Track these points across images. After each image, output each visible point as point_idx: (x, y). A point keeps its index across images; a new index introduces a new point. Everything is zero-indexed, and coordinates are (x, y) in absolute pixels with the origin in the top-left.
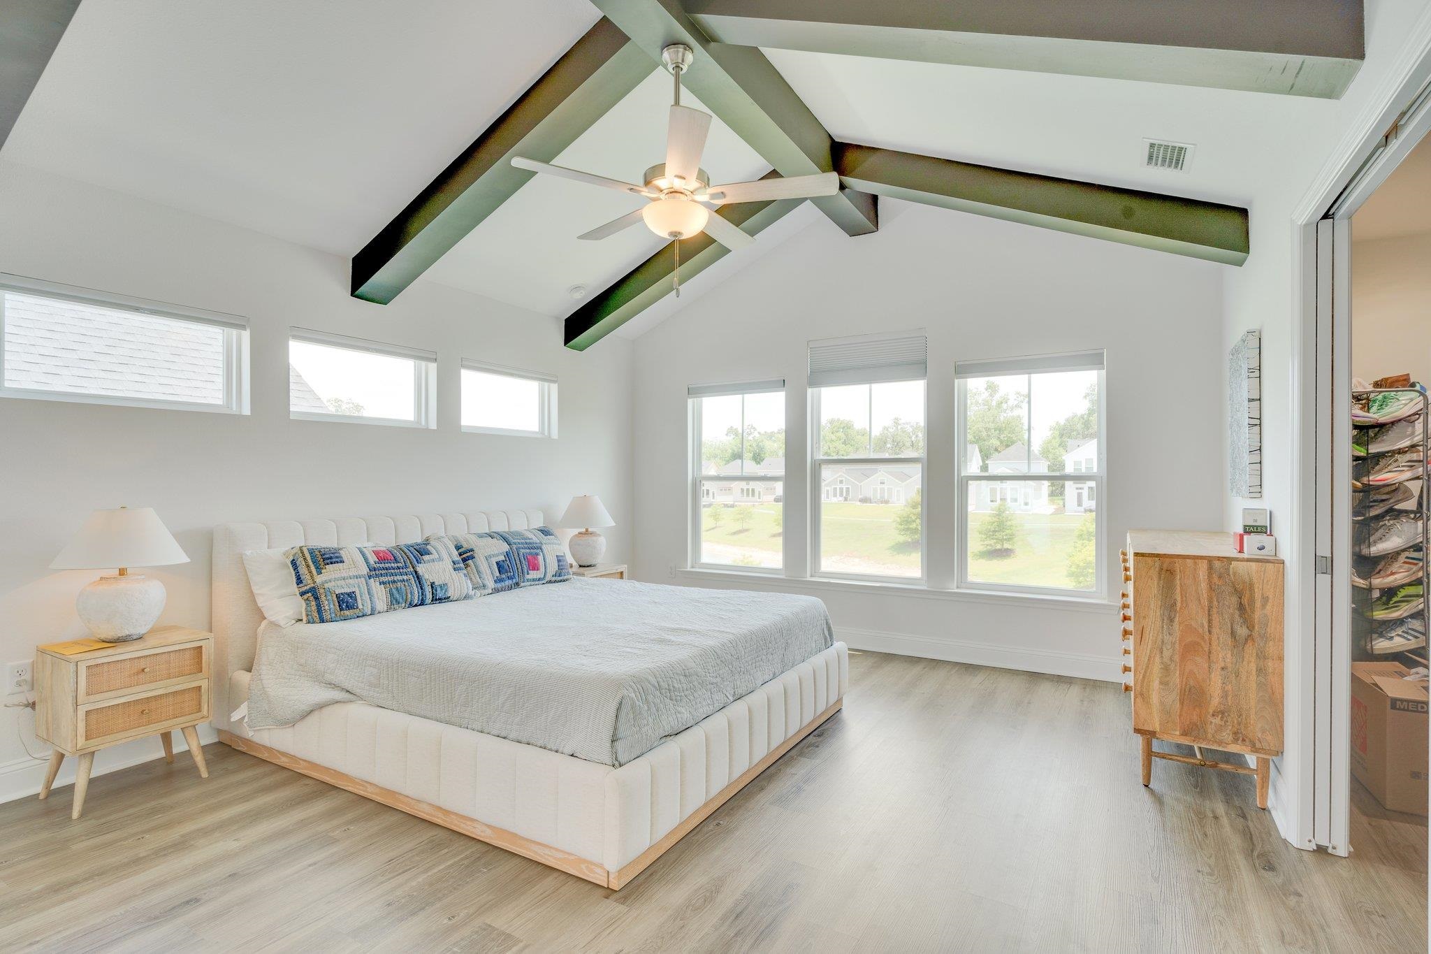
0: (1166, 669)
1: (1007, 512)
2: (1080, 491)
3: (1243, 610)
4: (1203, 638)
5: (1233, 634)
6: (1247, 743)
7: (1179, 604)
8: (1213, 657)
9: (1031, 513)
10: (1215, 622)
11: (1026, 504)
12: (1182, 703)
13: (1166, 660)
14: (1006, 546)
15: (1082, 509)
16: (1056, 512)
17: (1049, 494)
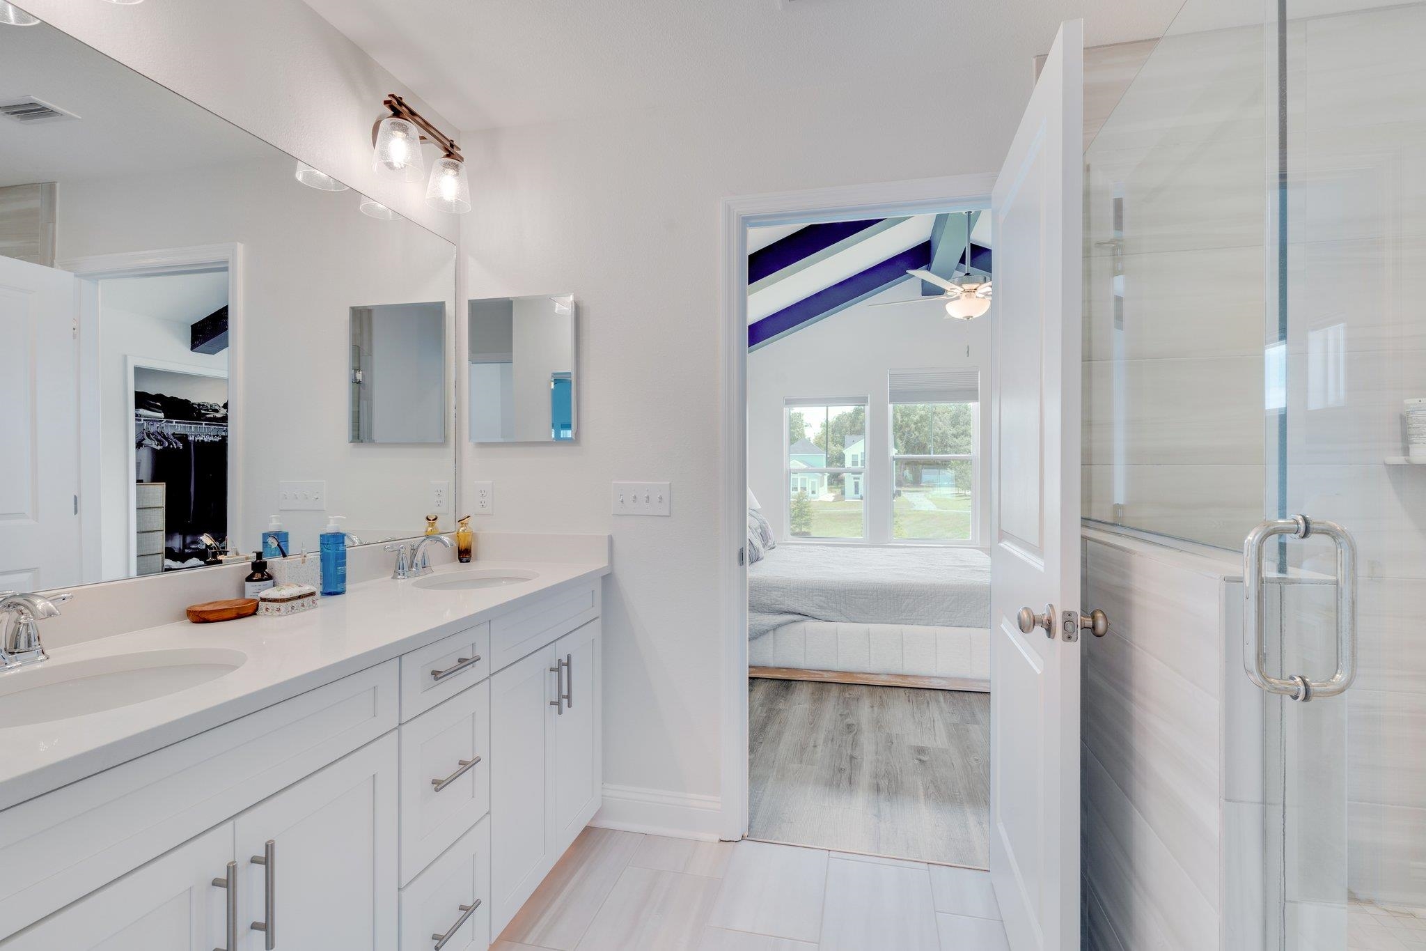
2: (857, 481)
9: (817, 500)
11: (813, 492)
14: (804, 529)
15: (858, 496)
16: (837, 499)
17: (830, 484)
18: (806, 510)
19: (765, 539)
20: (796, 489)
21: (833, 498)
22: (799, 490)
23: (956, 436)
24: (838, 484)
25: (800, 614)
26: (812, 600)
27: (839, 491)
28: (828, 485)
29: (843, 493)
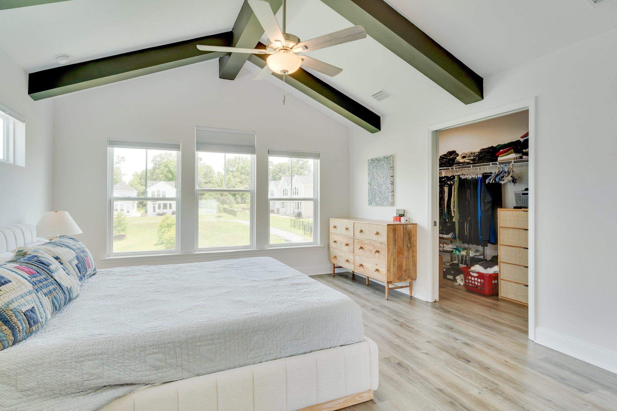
0: (394, 260)
1: (123, 217)
2: (154, 205)
3: (410, 239)
4: (402, 250)
5: (408, 246)
6: (410, 278)
7: (397, 239)
8: (404, 255)
9: (131, 216)
10: (404, 244)
11: (128, 212)
12: (397, 270)
13: (394, 258)
14: (122, 233)
15: (155, 213)
16: (142, 215)
17: (138, 207)
18: (123, 222)
19: (82, 270)
20: (117, 210)
21: (141, 215)
22: (119, 211)
23: (206, 183)
24: (143, 207)
25: (128, 384)
26: (145, 362)
27: (144, 211)
28: (137, 207)
29: (146, 212)
